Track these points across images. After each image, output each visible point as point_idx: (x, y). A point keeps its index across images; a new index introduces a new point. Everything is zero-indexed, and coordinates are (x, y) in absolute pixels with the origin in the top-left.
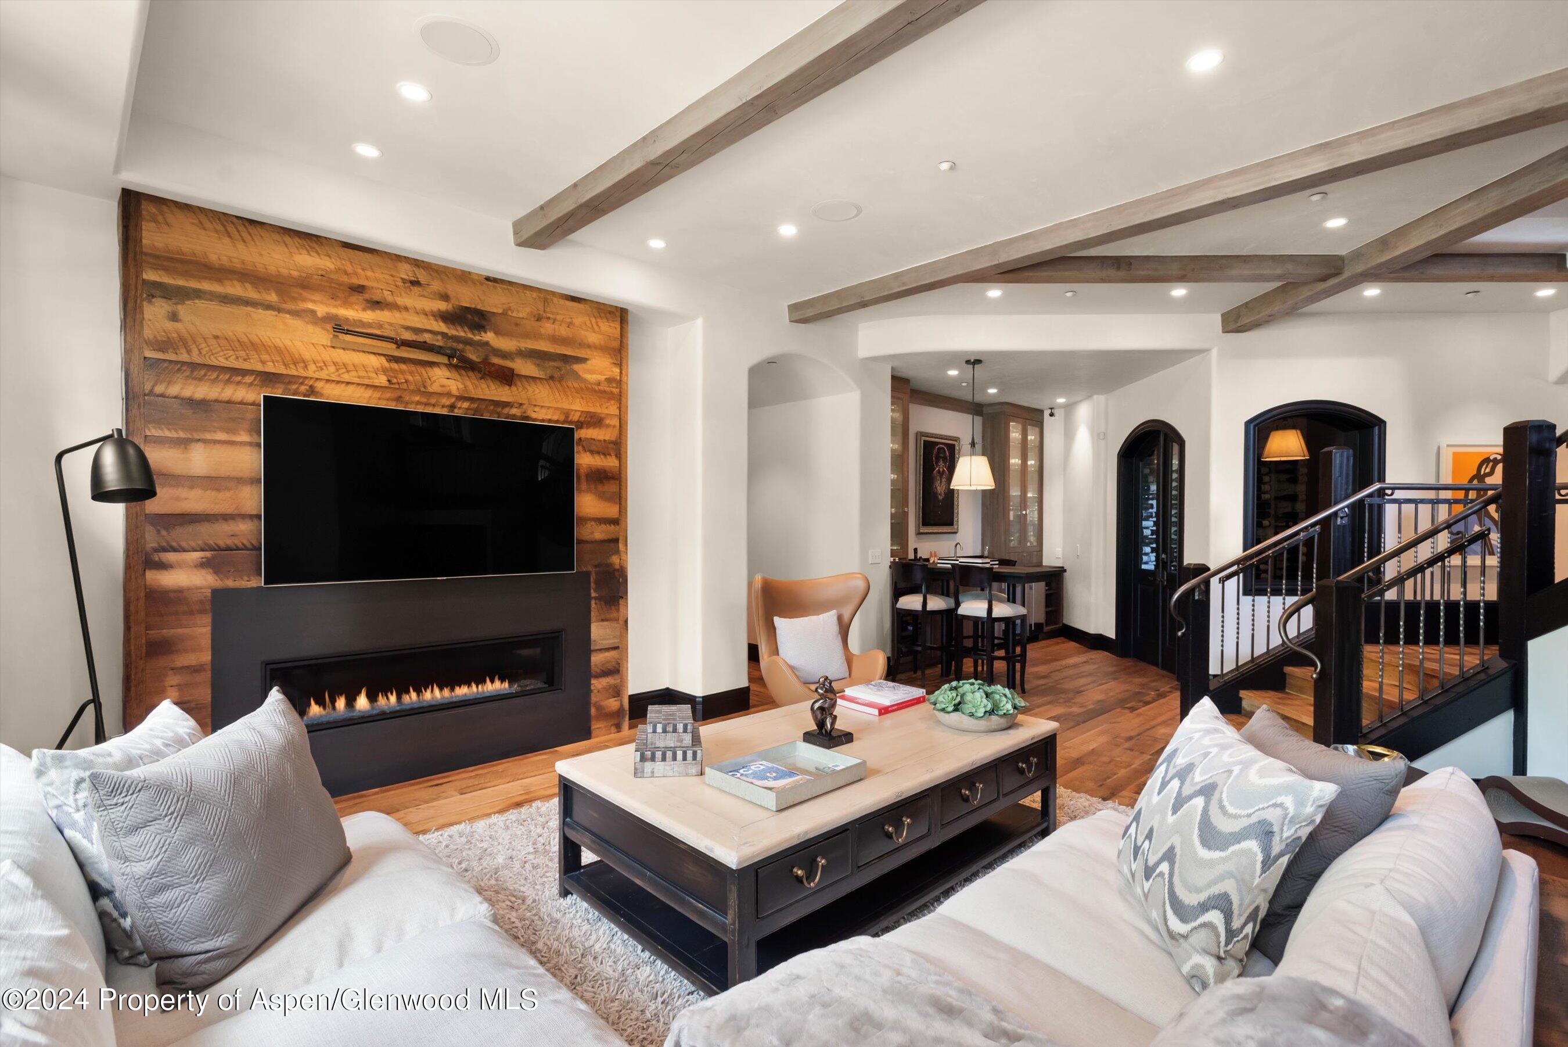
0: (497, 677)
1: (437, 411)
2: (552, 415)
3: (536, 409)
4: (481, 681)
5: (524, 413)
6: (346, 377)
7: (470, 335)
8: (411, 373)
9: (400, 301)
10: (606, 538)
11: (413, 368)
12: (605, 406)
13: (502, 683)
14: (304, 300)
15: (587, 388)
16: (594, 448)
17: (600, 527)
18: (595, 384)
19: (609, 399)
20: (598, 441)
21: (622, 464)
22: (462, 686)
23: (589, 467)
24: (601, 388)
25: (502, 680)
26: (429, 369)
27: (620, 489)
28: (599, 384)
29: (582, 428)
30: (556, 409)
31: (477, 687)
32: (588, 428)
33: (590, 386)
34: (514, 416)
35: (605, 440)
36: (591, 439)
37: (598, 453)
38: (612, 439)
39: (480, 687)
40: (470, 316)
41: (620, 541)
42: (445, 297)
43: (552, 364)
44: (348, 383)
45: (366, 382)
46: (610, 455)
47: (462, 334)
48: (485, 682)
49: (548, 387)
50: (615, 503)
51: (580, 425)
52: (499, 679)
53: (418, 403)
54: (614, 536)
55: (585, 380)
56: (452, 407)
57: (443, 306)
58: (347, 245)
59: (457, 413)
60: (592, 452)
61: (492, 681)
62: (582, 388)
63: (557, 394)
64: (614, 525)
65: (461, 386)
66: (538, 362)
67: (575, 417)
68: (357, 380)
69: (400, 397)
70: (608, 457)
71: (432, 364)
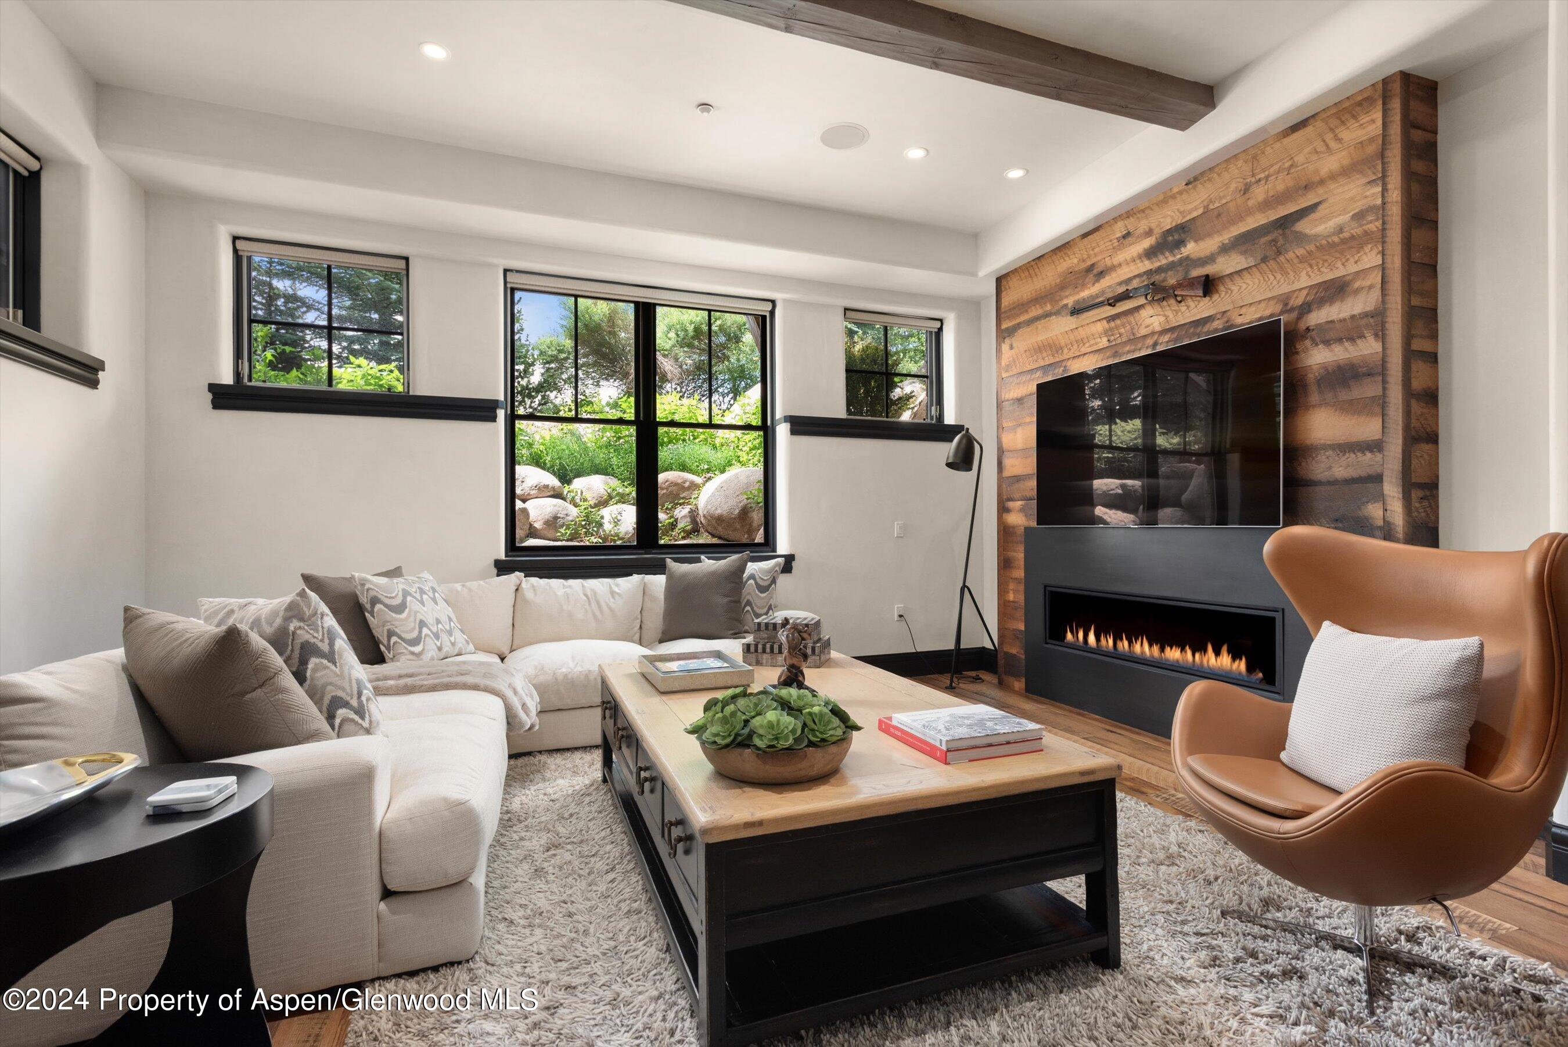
0: (1225, 648)
1: (1143, 353)
2: (1264, 310)
3: (1243, 311)
4: (1199, 648)
5: (1227, 322)
6: (1084, 350)
7: (1171, 259)
8: (1123, 325)
9: (1116, 261)
10: (1355, 475)
11: (1124, 320)
12: (1352, 260)
13: (1234, 659)
14: (1062, 299)
15: (1320, 248)
16: (1332, 335)
17: (1344, 458)
18: (1334, 234)
19: (1360, 248)
20: (1341, 321)
21: (1388, 346)
22: (1174, 648)
23: (1324, 366)
24: (1346, 235)
25: (1235, 656)
26: (1136, 314)
27: (1384, 389)
28: (1340, 230)
29: (1309, 311)
30: (1270, 299)
31: (1194, 655)
32: (1319, 308)
33: (1324, 242)
34: (1216, 330)
35: (1353, 317)
36: (1327, 322)
37: (1340, 340)
38: (1368, 309)
39: (1197, 656)
40: (1170, 238)
41: (1385, 478)
42: (1149, 233)
43: (1263, 240)
44: (1085, 354)
45: (1095, 348)
46: (1362, 336)
47: (1164, 262)
48: (1205, 650)
49: (1258, 274)
50: (1372, 414)
51: (1306, 308)
52: (1229, 653)
53: (1129, 352)
54: (1371, 471)
55: (1316, 236)
56: (1155, 344)
57: (1147, 243)
58: (1085, 235)
59: (1159, 349)
60: (1327, 343)
61: (1217, 653)
62: (1310, 253)
63: (1272, 278)
64: (1371, 451)
65: (1162, 319)
66: (1244, 248)
67: (1298, 301)
68: (1090, 350)
69: (1116, 352)
70: (1359, 341)
71: (1138, 308)
